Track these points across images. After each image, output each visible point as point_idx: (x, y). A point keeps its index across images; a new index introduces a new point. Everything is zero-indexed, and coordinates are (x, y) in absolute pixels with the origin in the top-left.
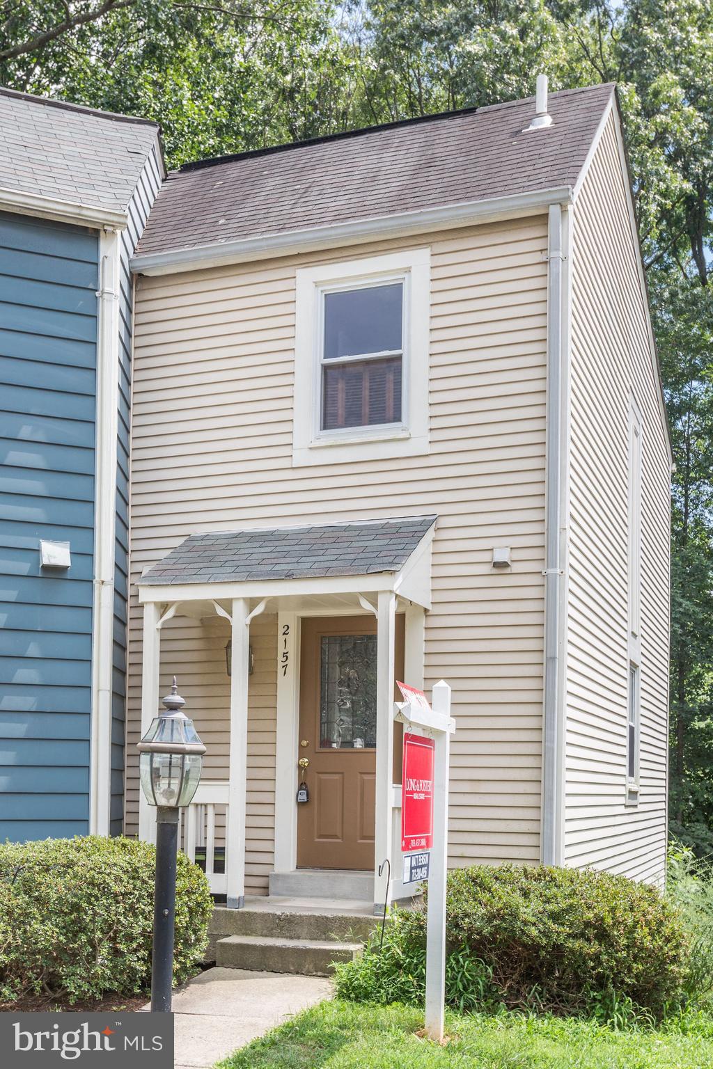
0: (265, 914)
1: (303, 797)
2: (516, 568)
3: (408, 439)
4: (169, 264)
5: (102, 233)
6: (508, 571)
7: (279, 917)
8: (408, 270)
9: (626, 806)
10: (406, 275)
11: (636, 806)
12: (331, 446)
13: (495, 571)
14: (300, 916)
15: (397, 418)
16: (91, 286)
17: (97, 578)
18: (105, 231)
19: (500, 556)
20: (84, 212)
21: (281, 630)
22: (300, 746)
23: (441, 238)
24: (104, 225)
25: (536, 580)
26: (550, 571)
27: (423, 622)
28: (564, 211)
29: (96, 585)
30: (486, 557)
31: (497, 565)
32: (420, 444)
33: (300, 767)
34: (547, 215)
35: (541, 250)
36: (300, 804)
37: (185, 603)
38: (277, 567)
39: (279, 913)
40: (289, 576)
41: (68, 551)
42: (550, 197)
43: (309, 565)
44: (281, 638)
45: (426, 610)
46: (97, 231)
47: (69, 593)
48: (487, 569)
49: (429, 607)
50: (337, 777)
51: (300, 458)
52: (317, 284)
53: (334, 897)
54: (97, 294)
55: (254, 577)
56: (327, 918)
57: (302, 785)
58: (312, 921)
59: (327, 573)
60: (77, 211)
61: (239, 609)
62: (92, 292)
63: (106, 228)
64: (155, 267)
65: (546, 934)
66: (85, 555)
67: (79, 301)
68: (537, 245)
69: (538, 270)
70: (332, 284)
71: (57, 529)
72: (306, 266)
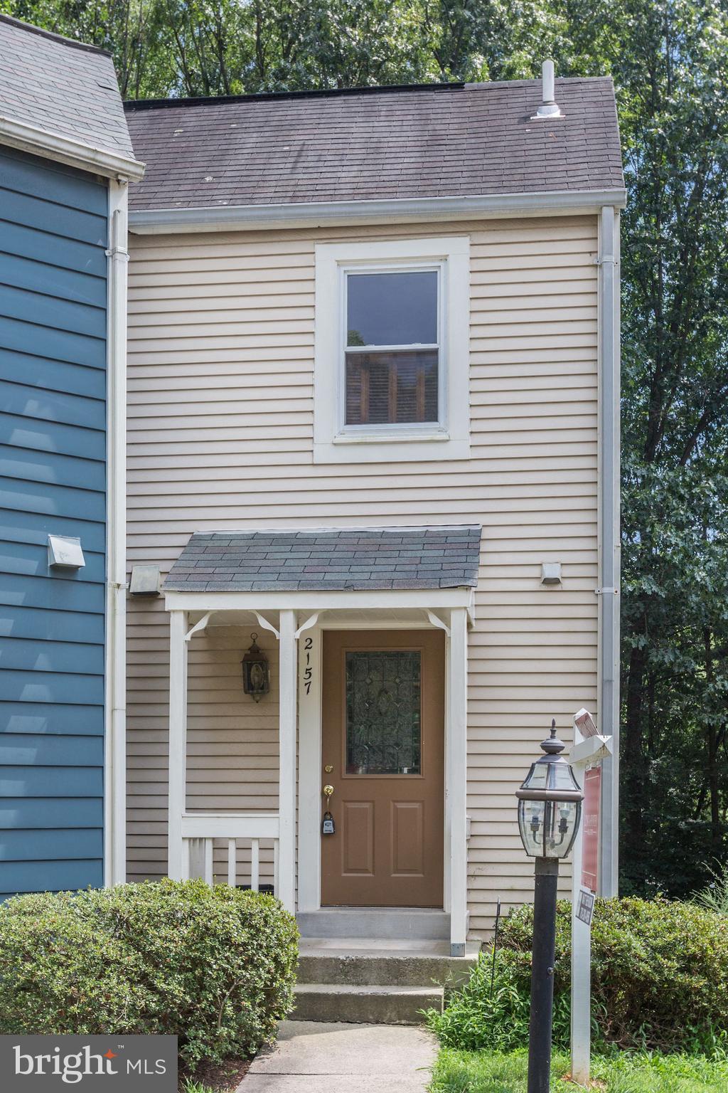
0: (326, 960)
1: (329, 828)
2: (566, 585)
3: (448, 440)
4: (165, 223)
5: (112, 184)
6: (558, 588)
7: (343, 962)
8: (445, 259)
10: (441, 264)
12: (358, 444)
13: (544, 588)
14: (368, 960)
15: (433, 417)
16: (100, 243)
17: (109, 581)
18: (118, 181)
19: (551, 572)
20: (99, 158)
21: (305, 644)
22: (324, 772)
23: (481, 227)
24: (118, 174)
25: (589, 599)
26: (606, 590)
29: (109, 590)
30: (535, 572)
31: (547, 581)
32: (460, 447)
33: (324, 796)
34: (599, 216)
35: (590, 253)
36: (325, 836)
37: (220, 613)
38: (328, 577)
39: (342, 957)
40: (349, 588)
41: (79, 548)
42: (604, 198)
43: (366, 576)
44: (304, 652)
46: (107, 180)
47: (79, 597)
48: (536, 585)
50: (366, 805)
51: (323, 454)
52: (339, 263)
53: (372, 936)
54: (107, 253)
55: (305, 587)
56: (399, 961)
57: (326, 815)
58: (383, 965)
59: (391, 586)
60: (91, 155)
61: (287, 621)
62: (103, 252)
63: (120, 177)
64: (148, 224)
65: (658, 969)
66: (97, 553)
67: (88, 260)
68: (586, 246)
69: (588, 273)
70: (357, 265)
71: (66, 522)
72: (329, 240)
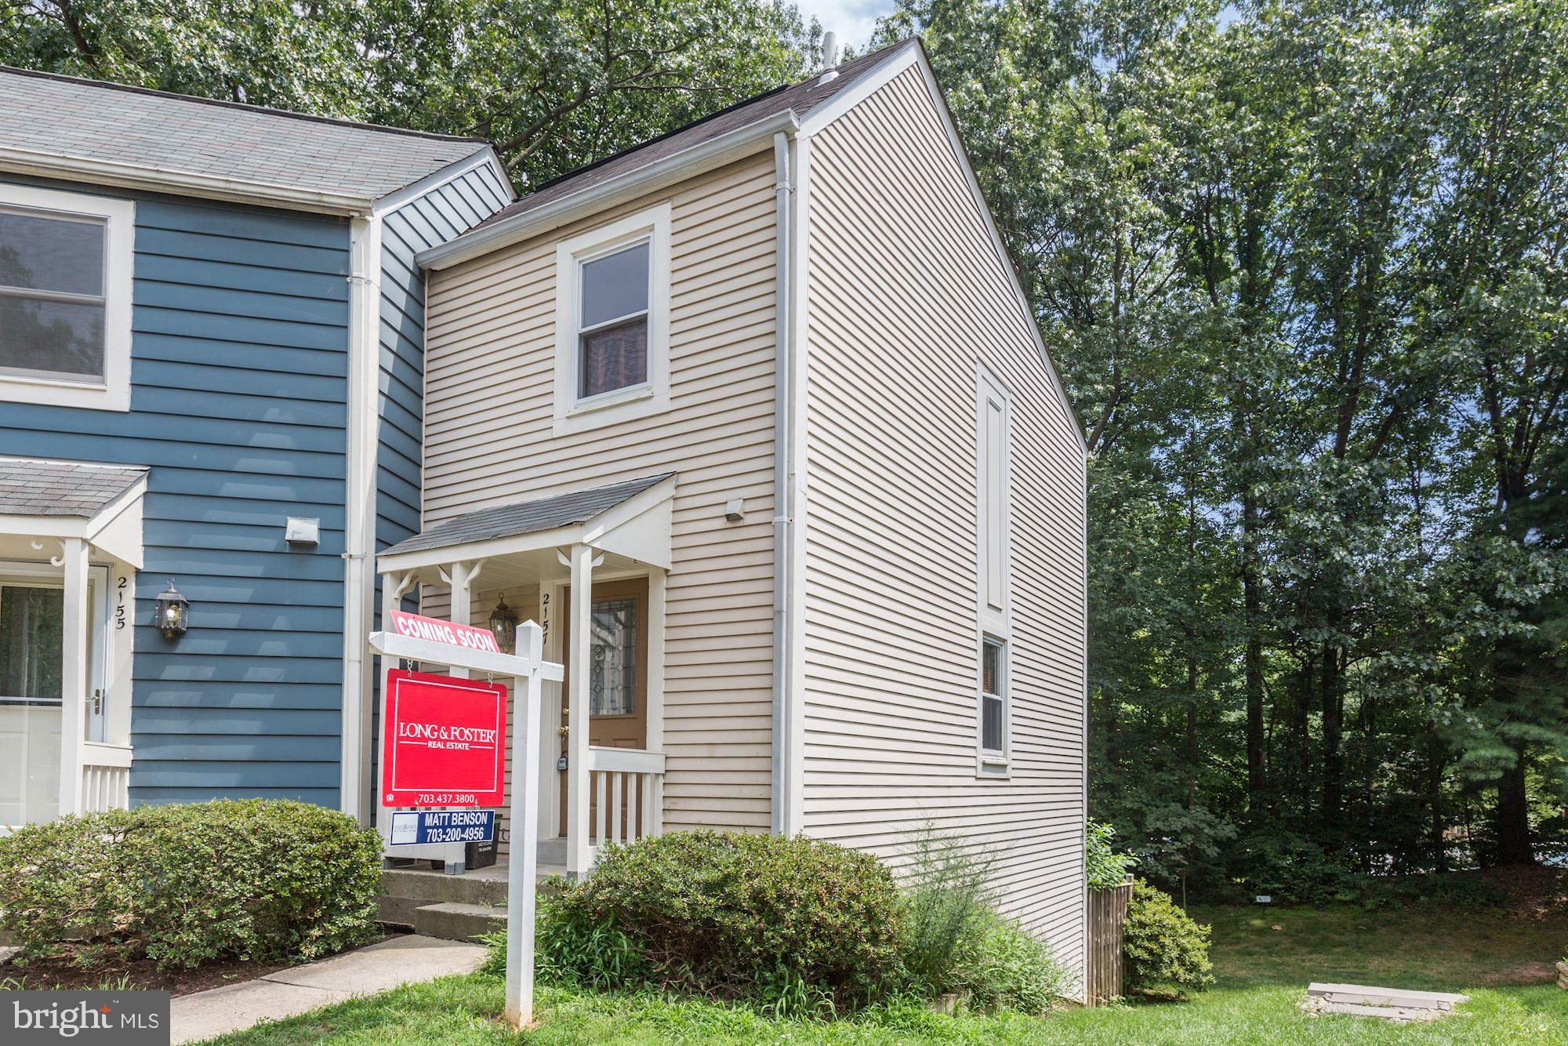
2: (749, 519)
3: (651, 398)
4: (449, 254)
5: (354, 222)
6: (741, 523)
8: (651, 228)
9: (977, 779)
10: (650, 234)
11: (1008, 779)
12: (584, 414)
13: (729, 525)
15: (642, 377)
16: (342, 272)
18: (353, 217)
19: (734, 508)
20: (325, 199)
21: (542, 600)
22: (563, 714)
23: (681, 189)
24: (350, 211)
25: (765, 531)
26: (777, 519)
27: (664, 583)
28: (791, 142)
30: (720, 511)
31: (730, 517)
32: (661, 403)
33: (562, 735)
34: (772, 149)
35: (771, 186)
36: (562, 772)
40: (495, 536)
41: (316, 527)
42: (771, 125)
44: (542, 607)
45: (667, 571)
46: (346, 218)
47: (318, 568)
48: (722, 523)
49: (670, 567)
51: (560, 428)
52: (575, 255)
54: (348, 280)
55: (467, 540)
57: (564, 753)
60: (317, 198)
61: (458, 572)
62: (342, 279)
63: (353, 214)
64: (438, 259)
66: (336, 530)
67: (329, 288)
68: (767, 181)
69: (770, 207)
70: (589, 253)
71: (303, 506)
72: (565, 238)
